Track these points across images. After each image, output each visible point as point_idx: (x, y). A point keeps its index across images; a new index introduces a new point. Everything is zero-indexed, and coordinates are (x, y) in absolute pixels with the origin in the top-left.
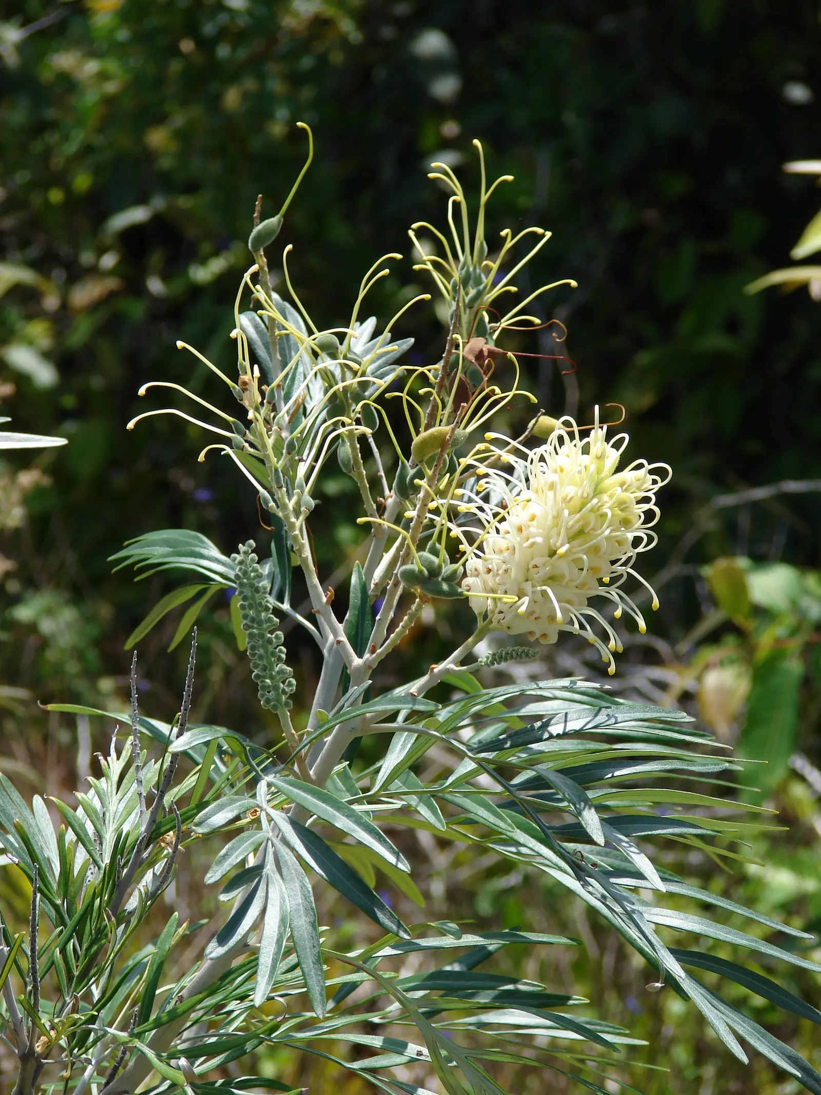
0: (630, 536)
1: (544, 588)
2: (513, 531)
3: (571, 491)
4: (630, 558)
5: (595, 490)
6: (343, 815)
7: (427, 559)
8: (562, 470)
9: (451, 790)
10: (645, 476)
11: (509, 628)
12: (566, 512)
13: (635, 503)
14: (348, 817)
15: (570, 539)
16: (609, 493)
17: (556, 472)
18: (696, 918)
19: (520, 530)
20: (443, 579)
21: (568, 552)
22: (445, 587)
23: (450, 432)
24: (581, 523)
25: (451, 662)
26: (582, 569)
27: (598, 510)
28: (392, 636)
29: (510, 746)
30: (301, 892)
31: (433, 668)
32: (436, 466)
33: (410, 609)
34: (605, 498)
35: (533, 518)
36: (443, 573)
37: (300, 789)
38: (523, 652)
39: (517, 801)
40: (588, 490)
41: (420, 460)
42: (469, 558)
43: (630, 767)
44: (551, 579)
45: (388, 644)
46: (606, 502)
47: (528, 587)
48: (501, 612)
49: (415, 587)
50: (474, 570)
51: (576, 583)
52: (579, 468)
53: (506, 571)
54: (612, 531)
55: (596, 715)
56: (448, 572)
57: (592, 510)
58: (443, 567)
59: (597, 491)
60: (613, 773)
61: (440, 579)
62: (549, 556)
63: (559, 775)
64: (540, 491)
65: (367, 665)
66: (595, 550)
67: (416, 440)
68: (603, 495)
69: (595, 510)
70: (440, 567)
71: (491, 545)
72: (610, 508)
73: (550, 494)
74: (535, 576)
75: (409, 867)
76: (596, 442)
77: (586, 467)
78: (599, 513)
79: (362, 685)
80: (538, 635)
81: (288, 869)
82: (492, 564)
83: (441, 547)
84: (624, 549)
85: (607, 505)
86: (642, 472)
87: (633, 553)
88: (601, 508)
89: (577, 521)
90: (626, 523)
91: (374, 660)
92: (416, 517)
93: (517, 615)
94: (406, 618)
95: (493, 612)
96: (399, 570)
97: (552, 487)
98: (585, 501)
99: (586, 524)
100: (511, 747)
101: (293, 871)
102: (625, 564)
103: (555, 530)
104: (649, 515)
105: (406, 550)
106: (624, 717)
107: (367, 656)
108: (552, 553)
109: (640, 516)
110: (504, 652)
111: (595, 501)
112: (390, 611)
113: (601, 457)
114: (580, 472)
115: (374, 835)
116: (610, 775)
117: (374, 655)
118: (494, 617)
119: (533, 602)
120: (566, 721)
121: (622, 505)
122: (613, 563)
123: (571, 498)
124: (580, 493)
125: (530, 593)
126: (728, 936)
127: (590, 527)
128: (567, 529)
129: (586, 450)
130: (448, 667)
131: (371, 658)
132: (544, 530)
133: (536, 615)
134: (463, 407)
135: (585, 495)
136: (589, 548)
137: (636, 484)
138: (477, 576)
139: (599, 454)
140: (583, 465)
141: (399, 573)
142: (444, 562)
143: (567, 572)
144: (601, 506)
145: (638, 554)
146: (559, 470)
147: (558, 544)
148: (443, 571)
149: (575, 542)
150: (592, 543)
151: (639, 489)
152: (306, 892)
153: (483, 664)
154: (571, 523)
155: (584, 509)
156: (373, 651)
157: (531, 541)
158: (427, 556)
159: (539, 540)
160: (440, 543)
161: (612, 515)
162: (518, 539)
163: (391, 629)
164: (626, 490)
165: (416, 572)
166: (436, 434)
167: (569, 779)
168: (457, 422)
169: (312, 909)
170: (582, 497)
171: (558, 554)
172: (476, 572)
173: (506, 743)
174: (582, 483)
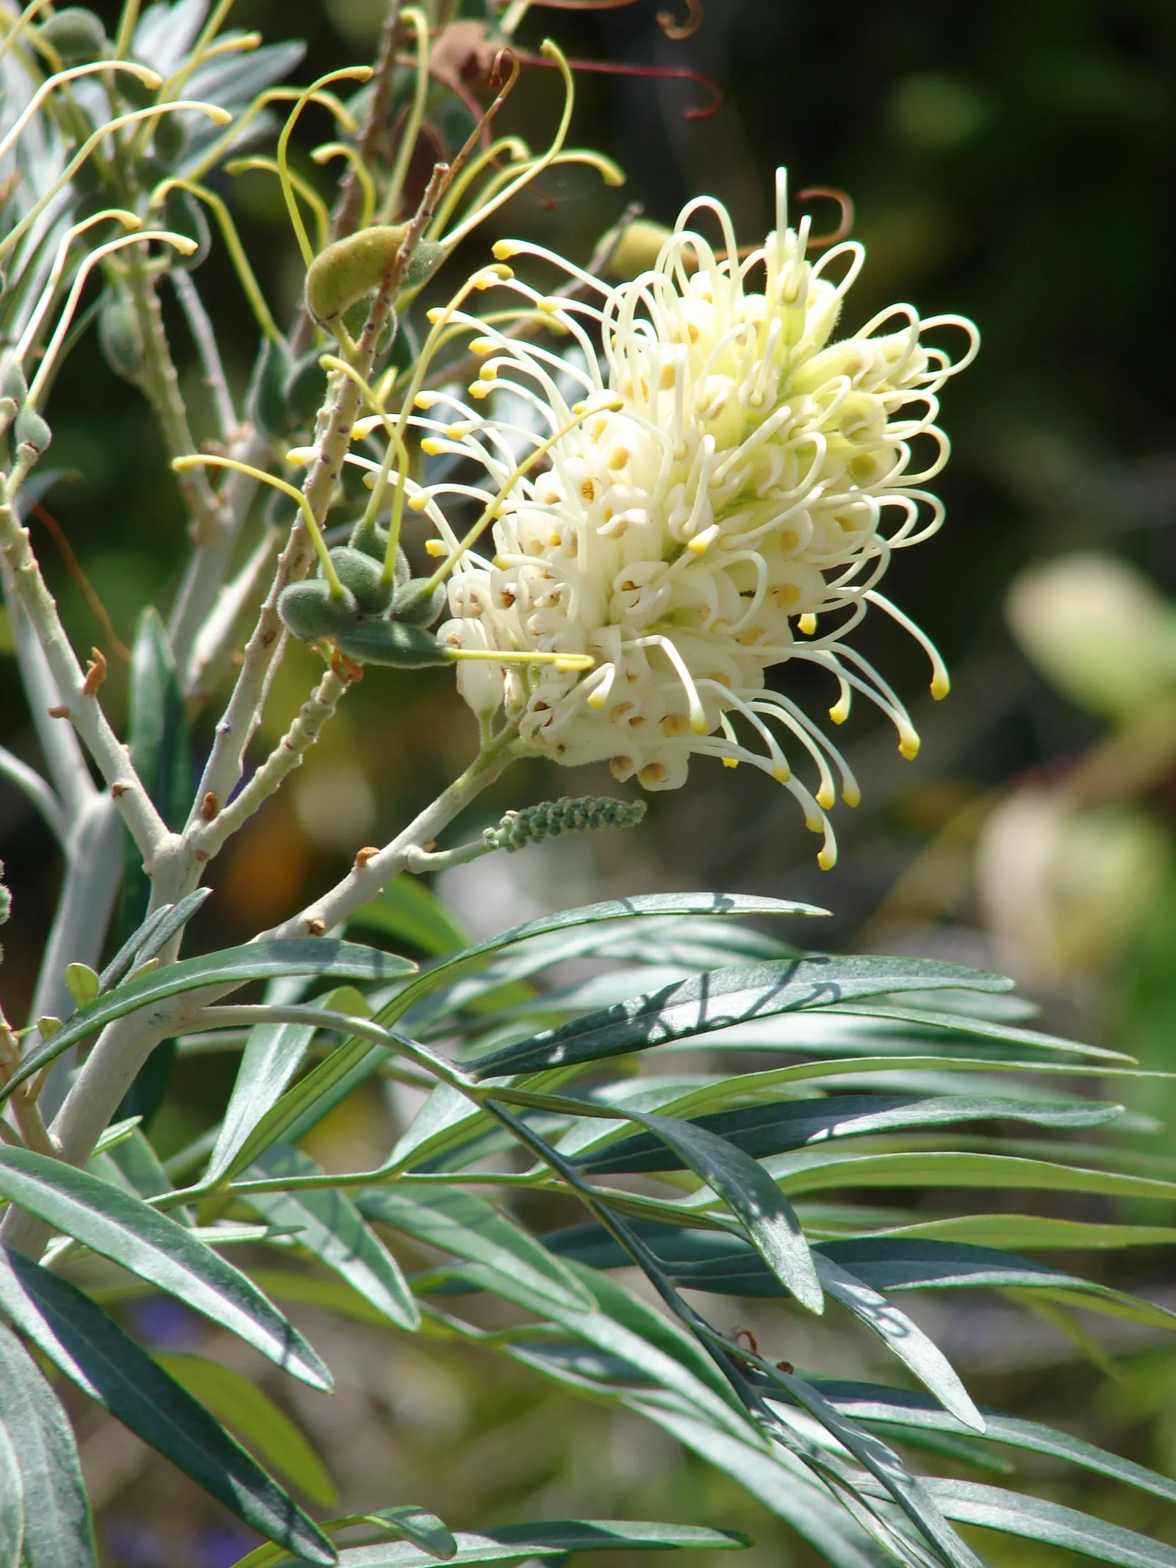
0: (874, 504)
1: (653, 639)
2: (570, 497)
3: (718, 388)
4: (873, 563)
5: (781, 387)
6: (154, 1243)
7: (352, 566)
8: (694, 336)
9: (404, 1174)
10: (911, 348)
11: (561, 748)
12: (709, 443)
13: (885, 420)
14: (166, 1247)
15: (720, 515)
16: (819, 392)
17: (678, 340)
18: (1050, 1505)
19: (588, 491)
20: (399, 618)
21: (717, 543)
22: (401, 636)
23: (406, 240)
24: (748, 470)
25: (413, 840)
26: (751, 594)
27: (790, 437)
28: (261, 770)
29: (565, 1057)
30: (47, 1446)
31: (367, 856)
32: (371, 327)
33: (309, 698)
34: (808, 404)
35: (621, 462)
36: (394, 601)
37: (33, 1173)
38: (600, 809)
39: (585, 1200)
40: (764, 383)
41: (331, 312)
42: (457, 569)
43: (877, 1111)
44: (670, 620)
45: (250, 793)
46: (811, 416)
47: (611, 639)
48: (542, 707)
49: (323, 640)
50: (467, 599)
51: (738, 626)
52: (740, 329)
53: (554, 599)
54: (828, 491)
55: (785, 980)
56: (410, 598)
57: (774, 438)
58: (396, 584)
59: (787, 390)
60: (831, 1127)
61: (386, 616)
62: (664, 560)
63: (700, 1131)
64: (638, 392)
65: (194, 851)
66: (784, 542)
67: (316, 262)
68: (801, 397)
69: (784, 436)
70: (387, 585)
71: (514, 531)
72: (824, 431)
73: (667, 399)
74: (629, 611)
75: (332, 1379)
76: (782, 258)
77: (757, 326)
78: (795, 442)
79: (184, 900)
80: (637, 766)
81: (11, 1383)
82: (515, 580)
83: (389, 537)
84: (858, 538)
85: (814, 423)
86: (903, 338)
87: (882, 547)
88: (799, 430)
89: (737, 467)
90: (862, 471)
91: (213, 833)
92: (320, 461)
93: (585, 714)
94: (296, 722)
95: (519, 709)
96: (278, 597)
97: (670, 378)
98: (756, 414)
99: (761, 474)
100: (566, 1062)
101: (22, 1389)
102: (859, 580)
103: (679, 492)
104: (923, 449)
105: (293, 548)
106: (857, 985)
107: (193, 825)
108: (674, 551)
109: (899, 453)
110: (550, 811)
111: (783, 412)
112: (253, 708)
113: (795, 301)
114: (741, 339)
115: (238, 1295)
116: (823, 1134)
117: (213, 824)
118: (525, 719)
119: (627, 677)
120: (704, 996)
121: (853, 425)
122: (831, 574)
123: (721, 407)
124: (742, 393)
125: (617, 656)
126: (1133, 1554)
127: (773, 480)
128: (712, 488)
129: (756, 281)
130: (404, 852)
131: (204, 832)
132: (651, 491)
133: (632, 714)
134: (441, 173)
135: (757, 397)
136: (767, 535)
137: (888, 369)
138: (477, 614)
139: (791, 291)
140: (750, 321)
141: (279, 609)
142: (397, 571)
143: (713, 603)
144: (800, 426)
145: (895, 552)
146: (686, 335)
147: (689, 526)
148: (396, 594)
149: (733, 522)
150: (775, 522)
151: (894, 382)
152: (60, 1445)
153: (496, 842)
154: (720, 472)
155: (754, 435)
156: (209, 814)
157: (616, 520)
158: (350, 558)
159: (637, 516)
160: (386, 526)
161: (829, 450)
162: (584, 514)
163: (256, 756)
164: (862, 385)
165: (326, 598)
166: (370, 243)
167: (727, 1144)
168: (425, 213)
169: (78, 1490)
170: (750, 405)
171: (694, 551)
172: (474, 605)
173: (553, 1051)
174: (747, 363)
